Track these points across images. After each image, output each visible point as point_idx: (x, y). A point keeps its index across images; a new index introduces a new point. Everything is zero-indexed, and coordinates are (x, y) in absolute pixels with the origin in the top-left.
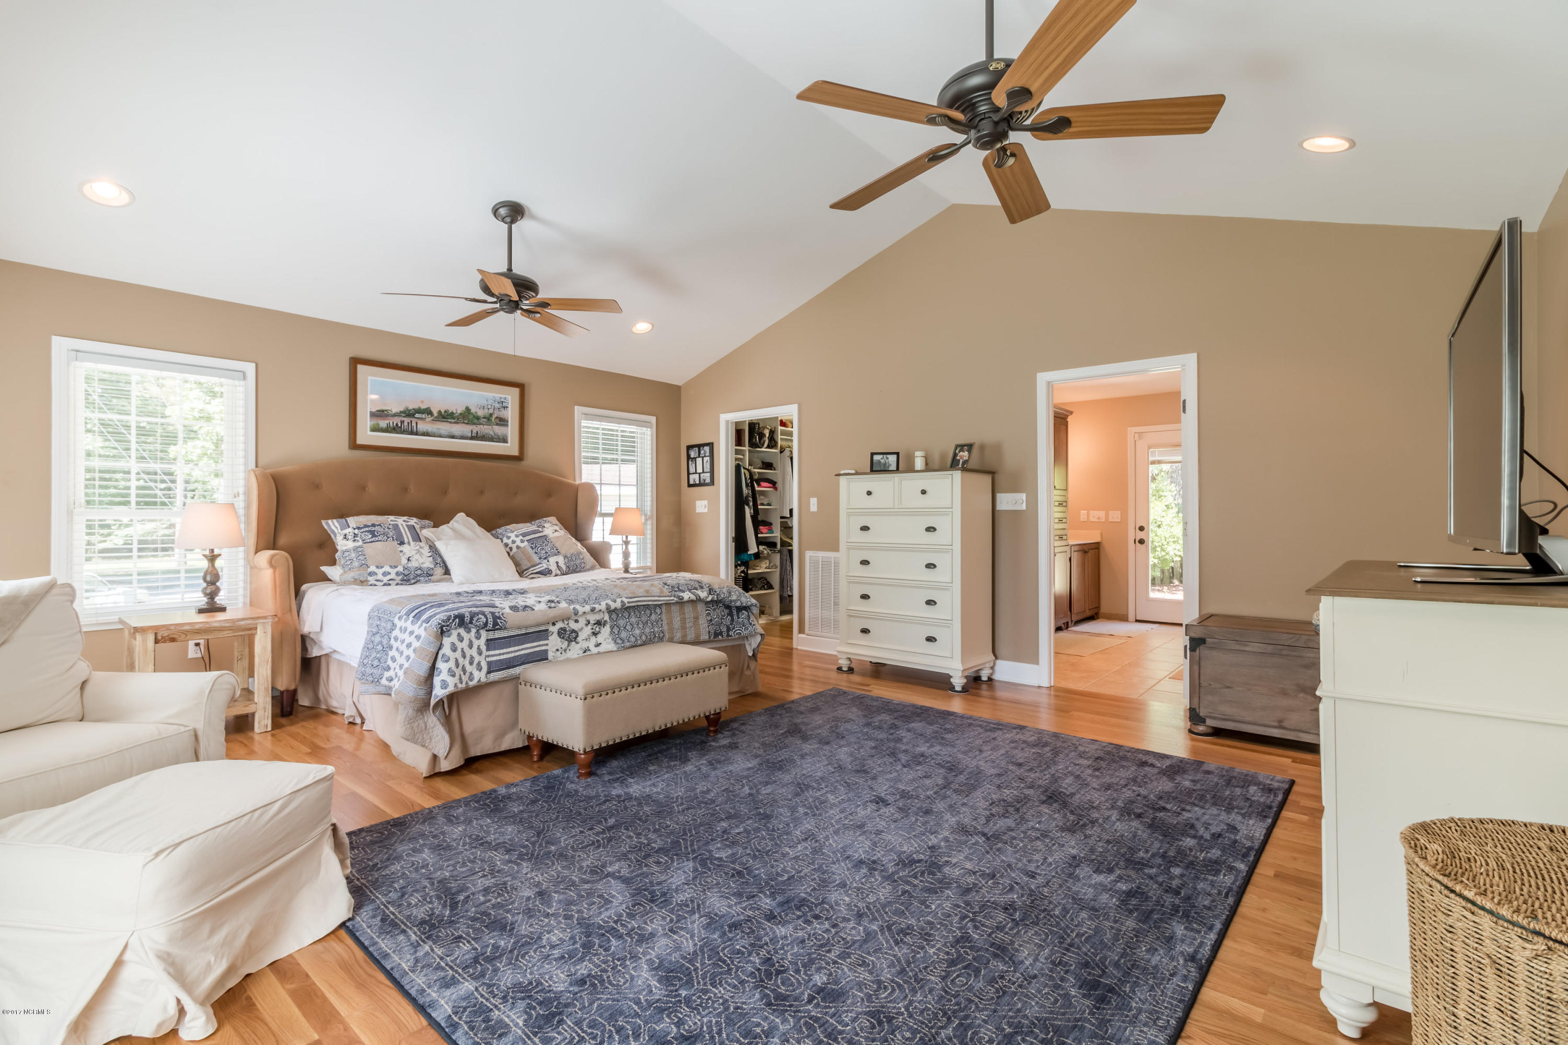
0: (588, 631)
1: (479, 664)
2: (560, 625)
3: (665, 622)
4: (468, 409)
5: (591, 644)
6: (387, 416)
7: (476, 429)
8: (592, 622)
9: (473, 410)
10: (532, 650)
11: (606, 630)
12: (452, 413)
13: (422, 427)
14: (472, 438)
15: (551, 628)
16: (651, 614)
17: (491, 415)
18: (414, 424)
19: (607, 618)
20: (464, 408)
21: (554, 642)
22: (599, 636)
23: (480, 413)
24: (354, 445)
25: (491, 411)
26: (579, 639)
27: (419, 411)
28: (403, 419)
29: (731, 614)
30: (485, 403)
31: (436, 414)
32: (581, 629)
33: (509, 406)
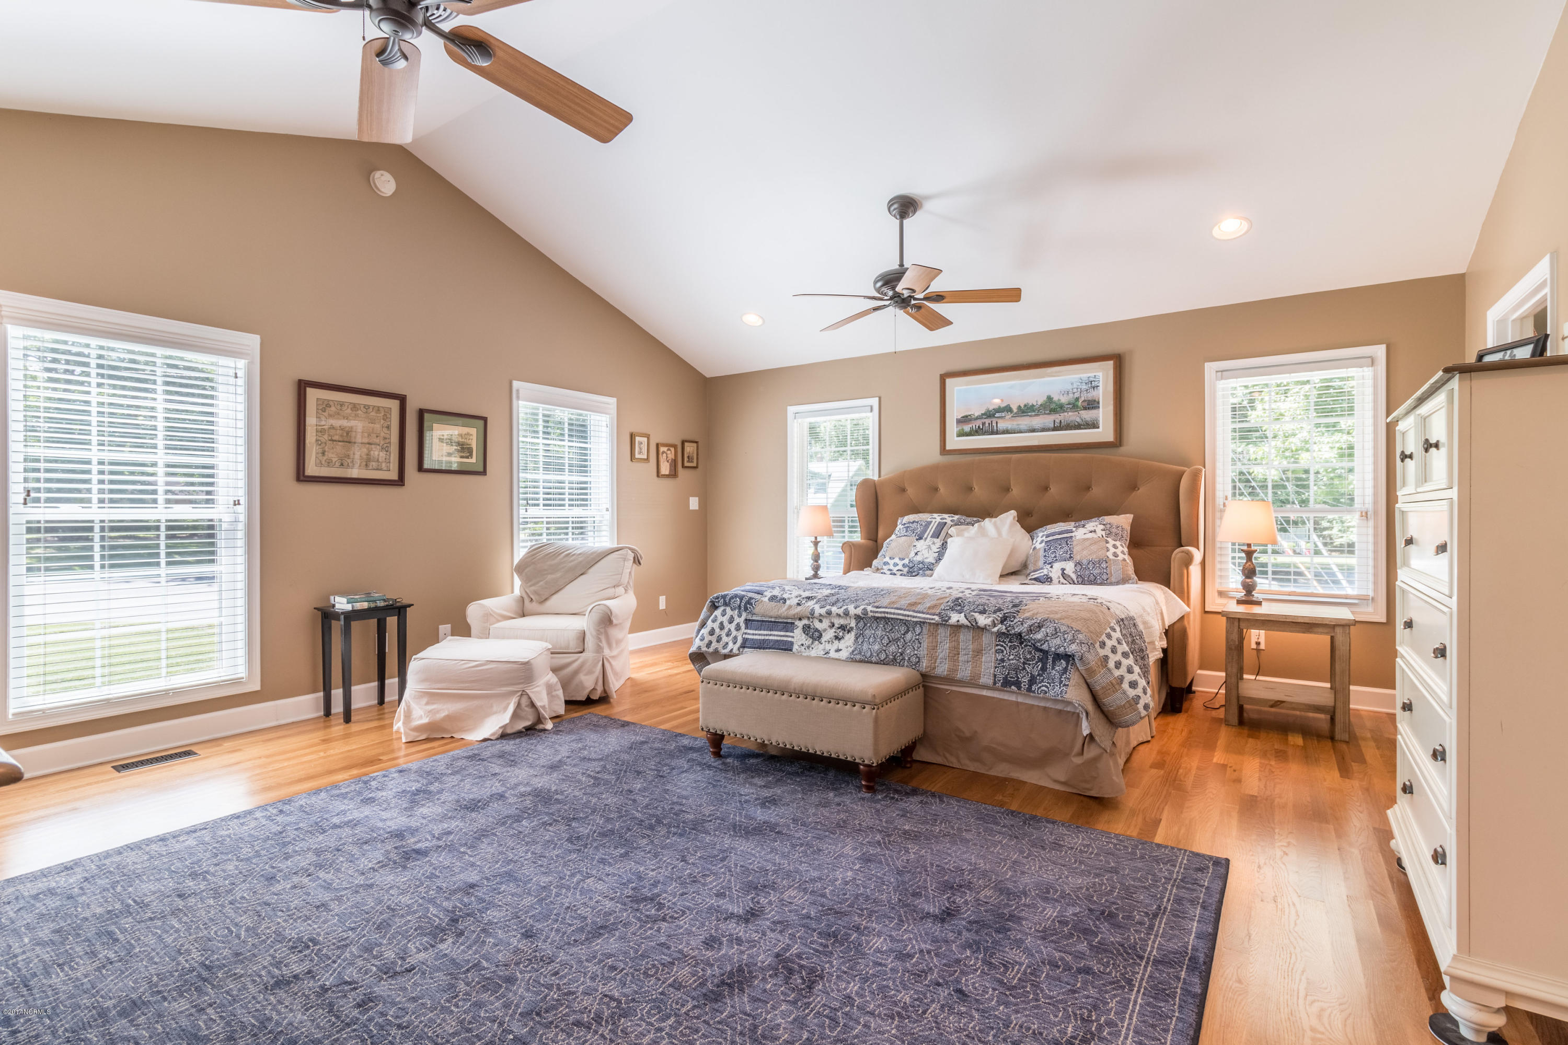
0: (830, 634)
1: (735, 638)
2: (805, 622)
3: (925, 645)
4: (1050, 398)
5: (832, 648)
6: (971, 420)
7: (1058, 417)
8: (837, 626)
9: (1055, 399)
10: (779, 638)
11: (850, 638)
12: (1033, 406)
13: (1002, 425)
14: (1055, 429)
15: (797, 623)
16: (906, 632)
17: (1077, 399)
18: (994, 424)
19: (853, 624)
20: (1045, 398)
21: (798, 637)
22: (842, 641)
23: (1064, 400)
24: (944, 451)
25: (1077, 395)
26: (823, 639)
27: (999, 410)
28: (983, 421)
29: (1043, 660)
30: (1069, 387)
31: (1015, 410)
32: (825, 630)
33: (1101, 384)
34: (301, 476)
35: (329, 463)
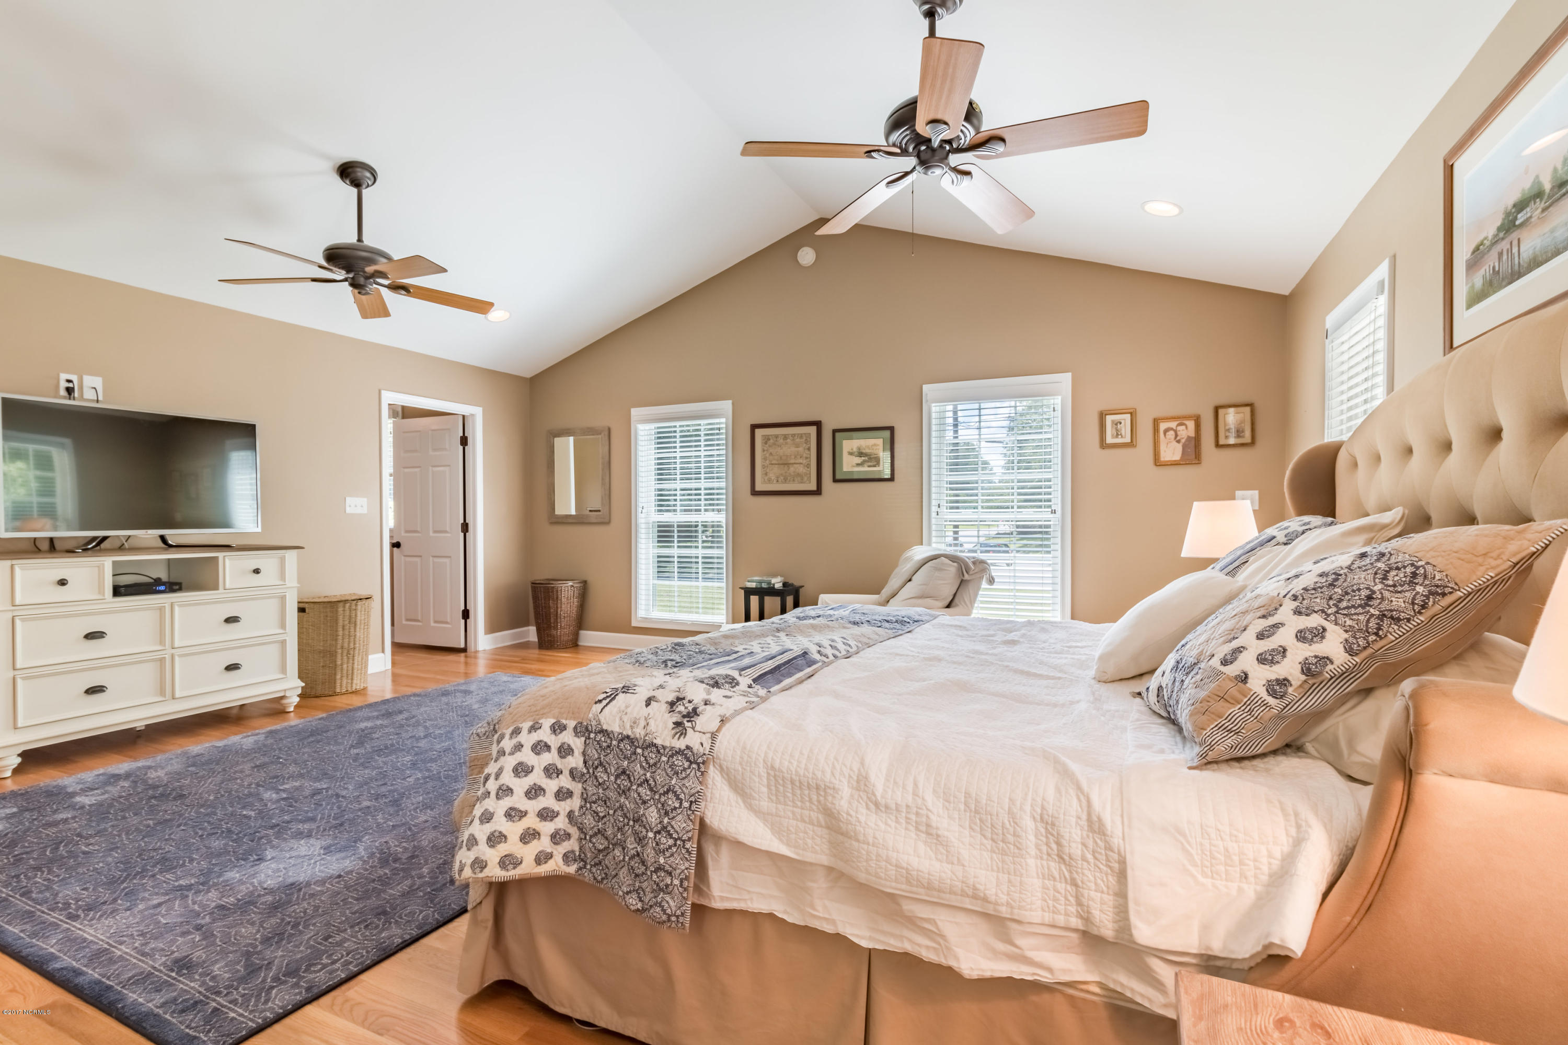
6: (1483, 255)
13: (1527, 245)
18: (1515, 249)
27: (1522, 202)
28: (1500, 247)
31: (1548, 187)
34: (754, 493)
35: (770, 481)
